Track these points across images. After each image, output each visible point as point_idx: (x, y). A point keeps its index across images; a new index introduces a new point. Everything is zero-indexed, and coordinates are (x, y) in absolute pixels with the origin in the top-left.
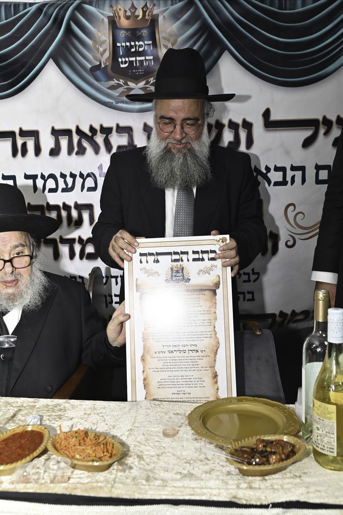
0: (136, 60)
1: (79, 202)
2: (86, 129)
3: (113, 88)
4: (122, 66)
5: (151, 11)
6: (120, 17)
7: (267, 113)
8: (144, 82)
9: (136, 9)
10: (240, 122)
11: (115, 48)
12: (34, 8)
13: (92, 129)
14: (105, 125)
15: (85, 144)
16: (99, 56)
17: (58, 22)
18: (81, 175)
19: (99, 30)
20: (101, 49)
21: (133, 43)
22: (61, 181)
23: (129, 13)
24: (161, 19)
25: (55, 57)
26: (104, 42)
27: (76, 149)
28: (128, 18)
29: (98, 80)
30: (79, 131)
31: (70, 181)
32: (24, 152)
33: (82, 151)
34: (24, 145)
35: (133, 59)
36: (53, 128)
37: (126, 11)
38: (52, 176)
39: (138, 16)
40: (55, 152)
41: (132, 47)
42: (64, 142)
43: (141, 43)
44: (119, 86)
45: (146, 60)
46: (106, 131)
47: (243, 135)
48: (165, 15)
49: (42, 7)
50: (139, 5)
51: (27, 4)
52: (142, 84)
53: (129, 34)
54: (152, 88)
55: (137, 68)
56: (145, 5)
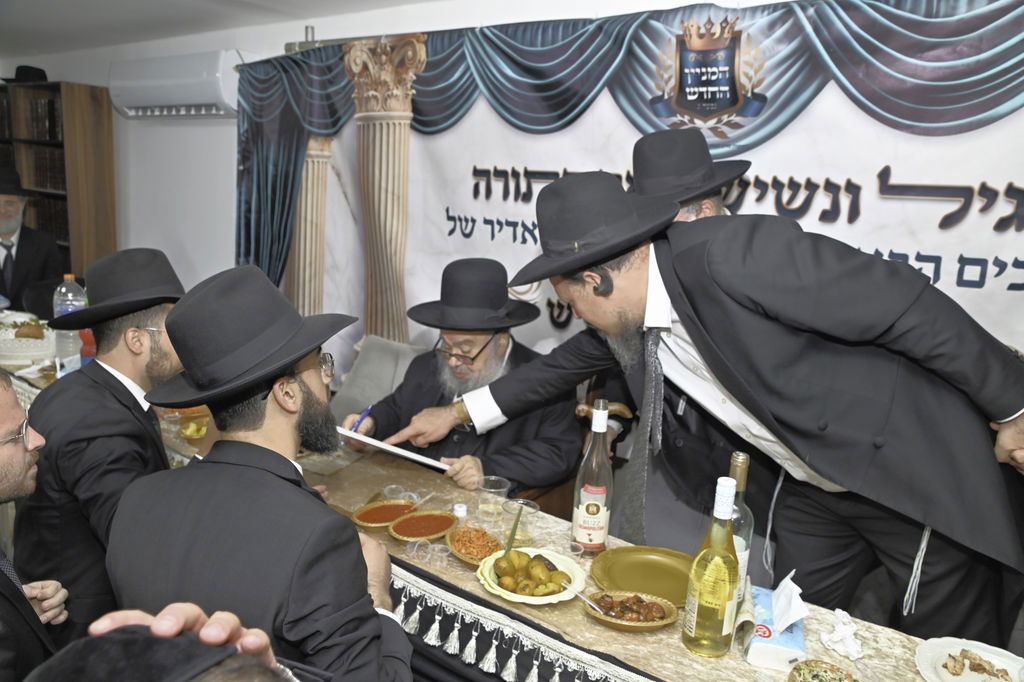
0: (707, 92)
4: (690, 98)
5: (732, 28)
6: (691, 36)
7: (885, 174)
8: (714, 121)
9: (713, 24)
10: (842, 183)
11: (682, 76)
12: (591, 27)
16: (663, 84)
17: (618, 42)
19: (664, 53)
20: (666, 76)
21: (704, 70)
23: (703, 31)
24: (744, 37)
25: (610, 85)
26: (670, 67)
28: (701, 36)
29: (657, 115)
35: (703, 89)
37: (699, 28)
39: (714, 34)
43: (715, 69)
44: (682, 123)
45: (720, 91)
47: (845, 201)
48: (751, 31)
49: (604, 26)
50: (717, 19)
51: (586, 22)
52: (712, 122)
53: (700, 58)
54: (725, 129)
55: (707, 101)
56: (726, 20)
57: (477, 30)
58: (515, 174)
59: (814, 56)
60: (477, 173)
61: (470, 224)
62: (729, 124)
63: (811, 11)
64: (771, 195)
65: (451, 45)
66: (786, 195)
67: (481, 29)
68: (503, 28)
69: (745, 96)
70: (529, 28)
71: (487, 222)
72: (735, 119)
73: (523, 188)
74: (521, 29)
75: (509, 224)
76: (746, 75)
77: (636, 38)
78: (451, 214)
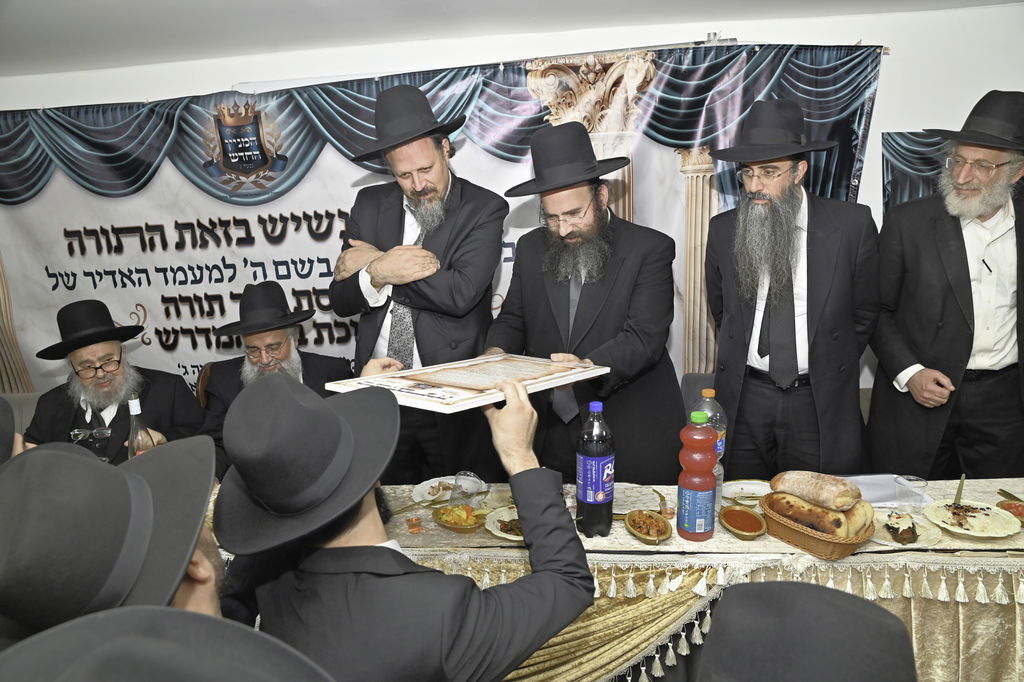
0: (245, 155)
1: (209, 293)
2: (206, 223)
3: (226, 182)
4: (233, 161)
5: (253, 109)
6: (224, 116)
8: (254, 176)
9: (238, 107)
11: (224, 145)
12: (145, 110)
13: (211, 222)
14: (223, 219)
15: (208, 237)
16: (210, 152)
17: (169, 121)
18: (207, 267)
19: (207, 129)
20: (212, 146)
21: (239, 140)
22: (189, 273)
23: (232, 112)
24: (263, 115)
25: (170, 155)
26: (213, 139)
27: (199, 242)
28: (231, 116)
29: (212, 175)
30: (200, 224)
31: (198, 273)
32: (153, 247)
33: (205, 244)
34: (151, 240)
35: (242, 154)
36: (176, 222)
37: (229, 110)
38: (181, 269)
39: (241, 114)
40: (180, 246)
41: (238, 143)
42: (188, 237)
43: (246, 139)
44: (231, 180)
45: (254, 155)
46: (225, 224)
48: (267, 110)
49: (154, 108)
50: (241, 103)
51: (140, 105)
52: (253, 178)
53: (234, 131)
54: (263, 181)
55: (246, 162)
56: (247, 103)
57: (40, 112)
58: (104, 232)
59: (313, 127)
60: (68, 234)
61: (72, 278)
62: (264, 178)
63: (306, 95)
64: (304, 226)
65: (16, 125)
66: (314, 224)
67: (44, 111)
68: (66, 110)
69: (272, 157)
70: (90, 110)
71: (86, 274)
72: (269, 174)
73: (114, 243)
74: (83, 111)
75: (107, 273)
76: (269, 142)
77: (182, 118)
78: (50, 272)
